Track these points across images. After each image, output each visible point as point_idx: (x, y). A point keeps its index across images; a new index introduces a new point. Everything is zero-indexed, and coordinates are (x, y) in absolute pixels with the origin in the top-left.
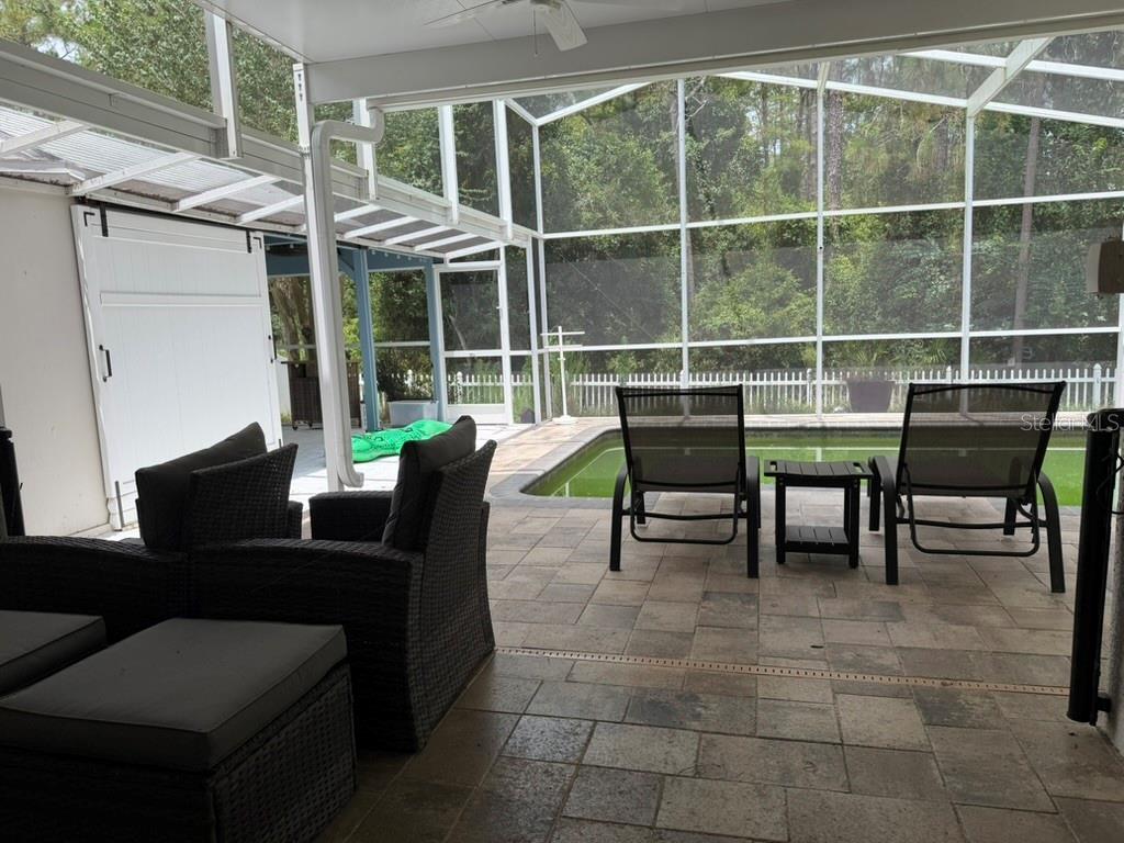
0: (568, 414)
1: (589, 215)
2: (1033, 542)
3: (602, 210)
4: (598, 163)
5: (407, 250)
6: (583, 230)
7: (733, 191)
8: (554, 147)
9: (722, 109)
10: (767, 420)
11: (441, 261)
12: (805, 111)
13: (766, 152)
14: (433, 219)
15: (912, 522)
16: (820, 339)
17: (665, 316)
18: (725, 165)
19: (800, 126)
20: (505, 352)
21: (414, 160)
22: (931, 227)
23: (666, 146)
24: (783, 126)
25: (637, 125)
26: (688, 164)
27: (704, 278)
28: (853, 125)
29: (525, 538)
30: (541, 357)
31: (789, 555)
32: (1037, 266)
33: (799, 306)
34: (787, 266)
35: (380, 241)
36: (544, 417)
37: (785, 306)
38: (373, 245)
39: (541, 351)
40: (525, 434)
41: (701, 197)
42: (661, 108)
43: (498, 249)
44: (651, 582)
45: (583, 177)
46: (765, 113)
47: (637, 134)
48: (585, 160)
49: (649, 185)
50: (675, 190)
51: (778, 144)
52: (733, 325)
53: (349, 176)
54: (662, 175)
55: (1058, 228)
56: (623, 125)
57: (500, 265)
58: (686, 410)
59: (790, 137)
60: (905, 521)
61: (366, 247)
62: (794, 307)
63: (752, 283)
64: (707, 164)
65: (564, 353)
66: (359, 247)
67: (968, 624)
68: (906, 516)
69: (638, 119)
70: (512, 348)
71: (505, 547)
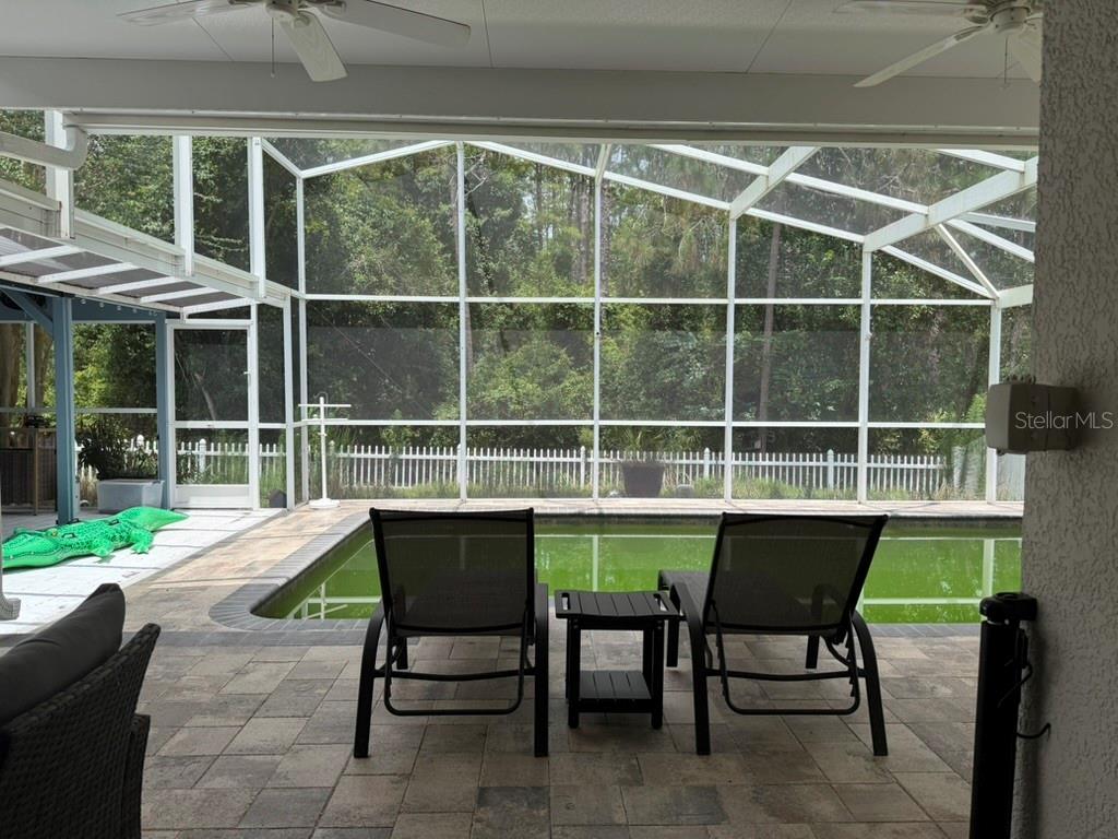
0: (328, 496)
1: (362, 277)
2: (852, 695)
3: (377, 274)
4: (374, 226)
5: (130, 301)
6: (356, 293)
7: (510, 268)
8: (326, 205)
9: (500, 189)
10: (546, 505)
11: (177, 316)
12: (575, 201)
13: (540, 236)
14: (160, 269)
15: (724, 674)
16: (597, 422)
17: (443, 385)
18: (502, 243)
19: (570, 215)
20: (253, 424)
21: (161, 201)
22: (688, 317)
23: (445, 218)
24: (556, 212)
25: (415, 194)
26: (467, 239)
27: (483, 349)
28: (617, 218)
29: (240, 702)
30: (297, 430)
31: (582, 716)
32: (779, 359)
33: (573, 383)
34: (562, 343)
35: (91, 288)
36: (298, 499)
37: (560, 383)
38: (79, 292)
39: (298, 424)
40: (271, 524)
41: (480, 271)
42: (441, 181)
43: (249, 307)
44: (408, 776)
45: (357, 238)
46: (539, 199)
47: (416, 203)
48: (360, 221)
49: (427, 254)
50: (454, 261)
51: (550, 230)
52: (511, 398)
53: (31, 207)
54: (441, 245)
55: (794, 327)
56: (402, 192)
57: (251, 325)
58: (463, 493)
59: (562, 223)
60: (714, 673)
61: (71, 295)
62: (568, 384)
63: (529, 357)
64: (487, 239)
65: (326, 426)
66: (62, 294)
67: (800, 820)
68: (716, 666)
69: (417, 188)
70: (262, 420)
71: (209, 720)
